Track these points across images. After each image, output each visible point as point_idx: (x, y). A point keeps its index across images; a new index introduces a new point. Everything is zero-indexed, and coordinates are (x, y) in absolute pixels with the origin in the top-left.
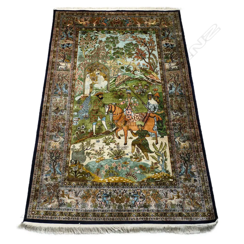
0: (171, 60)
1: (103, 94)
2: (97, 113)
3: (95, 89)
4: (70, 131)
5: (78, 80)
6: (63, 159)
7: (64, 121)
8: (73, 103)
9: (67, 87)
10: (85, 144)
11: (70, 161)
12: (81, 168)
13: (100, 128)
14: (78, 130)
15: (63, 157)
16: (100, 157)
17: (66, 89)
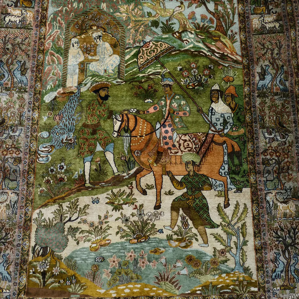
0: (264, 7)
1: (108, 88)
2: (94, 132)
3: (90, 74)
4: (32, 178)
5: (50, 53)
6: (15, 243)
7: (17, 153)
8: (38, 109)
9: (25, 69)
10: (65, 208)
11: (31, 249)
12: (56, 264)
13: (100, 170)
14: (50, 173)
15: (15, 239)
16: (99, 238)
17: (23, 74)
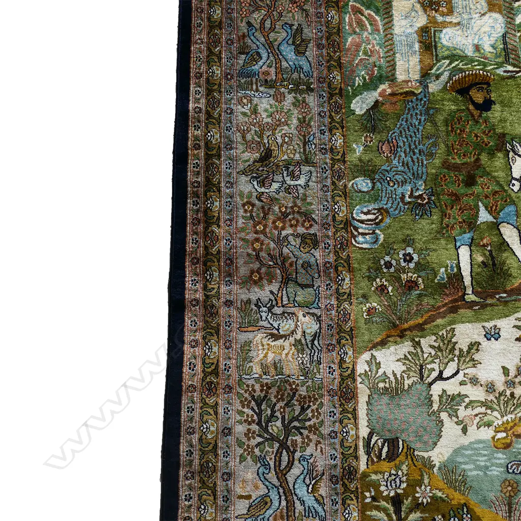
1: (488, 84)
2: (470, 181)
3: (446, 53)
4: (347, 280)
5: (353, 7)
6: (325, 431)
7: (307, 224)
8: (343, 127)
9: (303, 41)
10: (427, 349)
11: (361, 444)
12: (422, 479)
13: (494, 264)
14: (385, 270)
15: (322, 421)
16: (509, 417)
17: (300, 51)
